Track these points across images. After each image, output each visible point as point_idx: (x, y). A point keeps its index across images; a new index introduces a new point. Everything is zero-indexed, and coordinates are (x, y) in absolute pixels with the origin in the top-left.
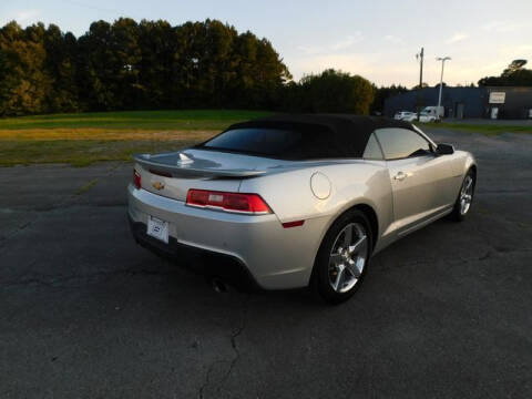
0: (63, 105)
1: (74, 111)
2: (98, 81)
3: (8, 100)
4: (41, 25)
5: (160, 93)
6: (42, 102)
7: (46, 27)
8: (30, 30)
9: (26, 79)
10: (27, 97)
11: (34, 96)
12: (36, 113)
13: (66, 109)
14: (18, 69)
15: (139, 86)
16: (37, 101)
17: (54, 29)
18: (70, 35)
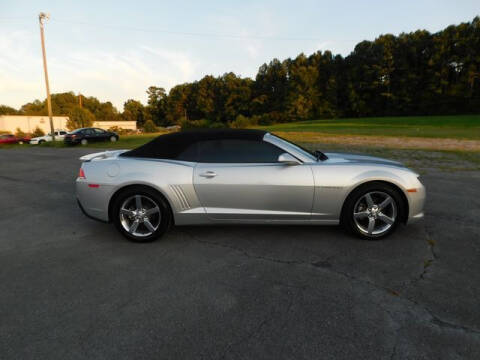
0: (325, 112)
1: (332, 118)
2: (353, 92)
3: (288, 109)
4: (319, 52)
5: (409, 100)
6: (310, 111)
7: (323, 53)
8: (312, 57)
9: (303, 94)
10: (300, 107)
11: (305, 106)
12: (304, 119)
13: (327, 116)
14: (299, 87)
15: (389, 95)
16: (307, 110)
17: (328, 54)
18: (339, 57)
